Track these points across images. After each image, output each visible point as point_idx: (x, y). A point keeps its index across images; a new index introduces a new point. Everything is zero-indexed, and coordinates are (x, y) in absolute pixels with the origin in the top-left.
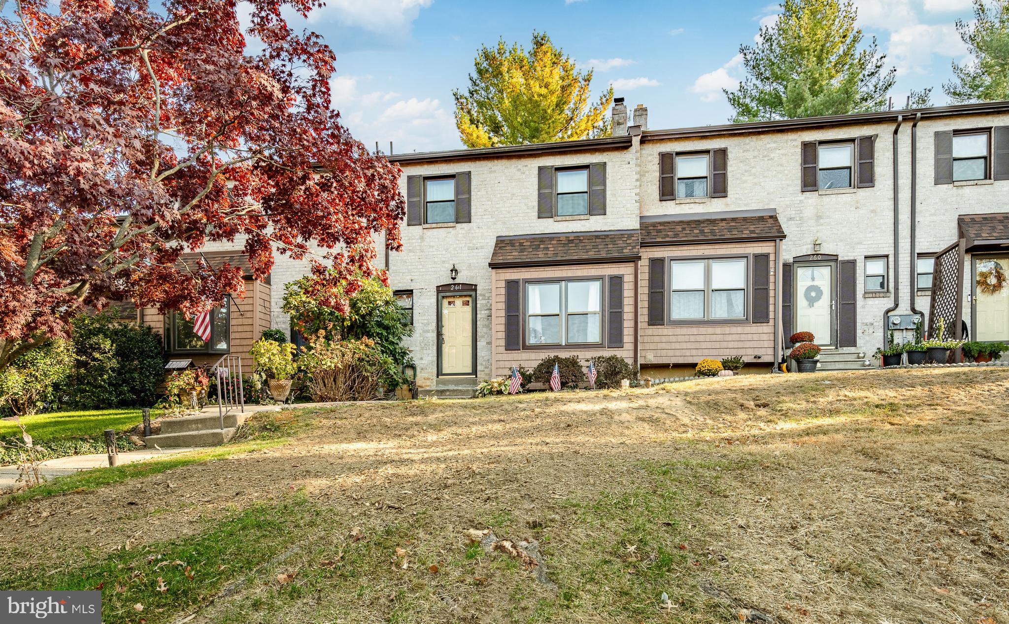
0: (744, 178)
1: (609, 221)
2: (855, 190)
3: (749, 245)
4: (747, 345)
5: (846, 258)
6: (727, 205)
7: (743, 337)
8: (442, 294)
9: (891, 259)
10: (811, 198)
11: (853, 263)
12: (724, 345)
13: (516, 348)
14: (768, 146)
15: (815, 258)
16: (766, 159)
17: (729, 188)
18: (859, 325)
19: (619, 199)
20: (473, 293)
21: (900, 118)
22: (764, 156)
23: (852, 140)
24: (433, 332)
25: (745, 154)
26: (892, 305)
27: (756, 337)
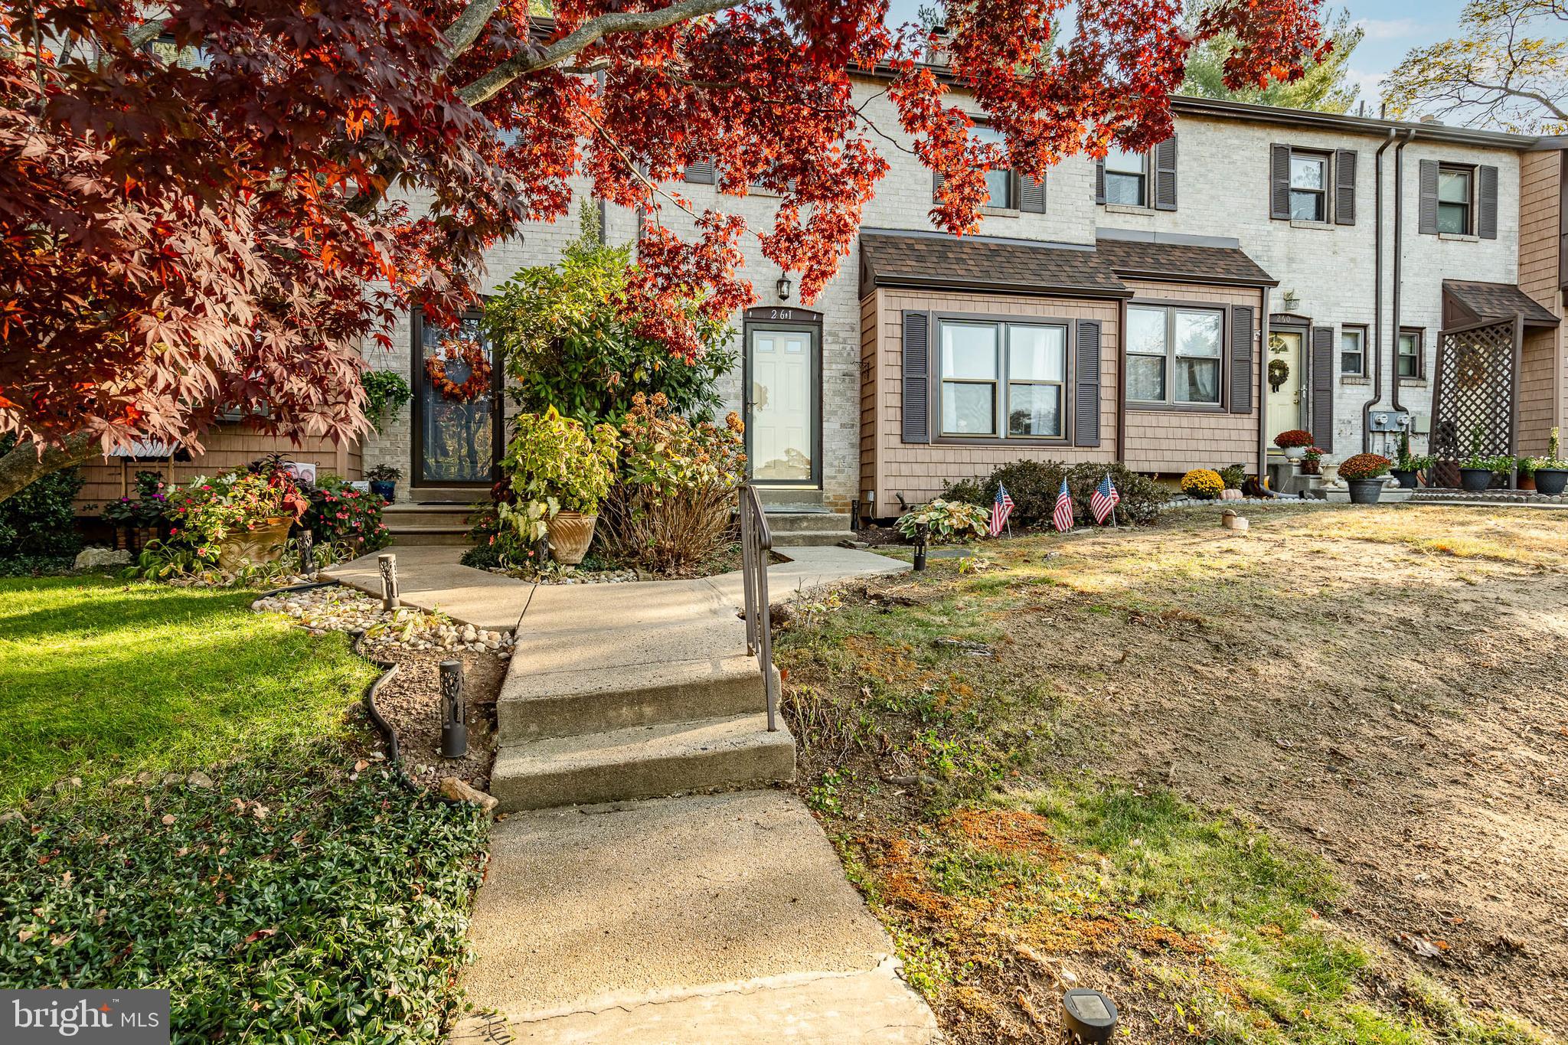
0: (1198, 186)
1: (1050, 224)
2: (1332, 226)
3: (1226, 291)
4: (1223, 446)
5: (1321, 324)
6: (1175, 224)
7: (1218, 434)
8: (754, 326)
9: (1372, 331)
10: (1280, 229)
11: (1330, 331)
12: (1193, 445)
13: (921, 440)
14: (1229, 141)
15: (1285, 320)
16: (1226, 161)
17: (1179, 199)
18: (1335, 422)
19: (1065, 189)
20: (815, 329)
21: (1393, 132)
22: (1225, 157)
23: (1327, 153)
24: (736, 397)
25: (1200, 148)
26: (1371, 397)
27: (1234, 435)
